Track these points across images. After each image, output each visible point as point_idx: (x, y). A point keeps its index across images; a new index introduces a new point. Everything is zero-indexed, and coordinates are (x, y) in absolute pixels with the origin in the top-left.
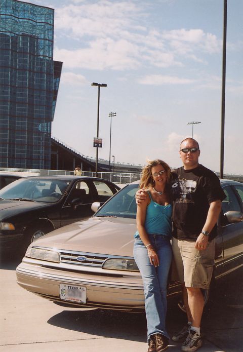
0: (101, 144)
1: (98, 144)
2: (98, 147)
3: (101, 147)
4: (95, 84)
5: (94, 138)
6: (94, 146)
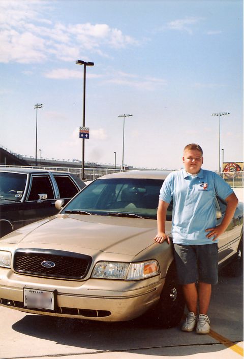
0: (88, 135)
1: (84, 134)
2: (84, 138)
3: (88, 138)
4: (80, 62)
5: (80, 128)
6: (80, 137)
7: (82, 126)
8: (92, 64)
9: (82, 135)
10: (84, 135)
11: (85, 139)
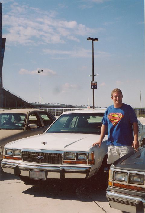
0: (96, 86)
3: (96, 88)
4: (90, 39)
5: (91, 82)
6: (92, 88)
7: (92, 81)
8: (97, 40)
9: (92, 87)
10: (94, 86)
11: (94, 89)
